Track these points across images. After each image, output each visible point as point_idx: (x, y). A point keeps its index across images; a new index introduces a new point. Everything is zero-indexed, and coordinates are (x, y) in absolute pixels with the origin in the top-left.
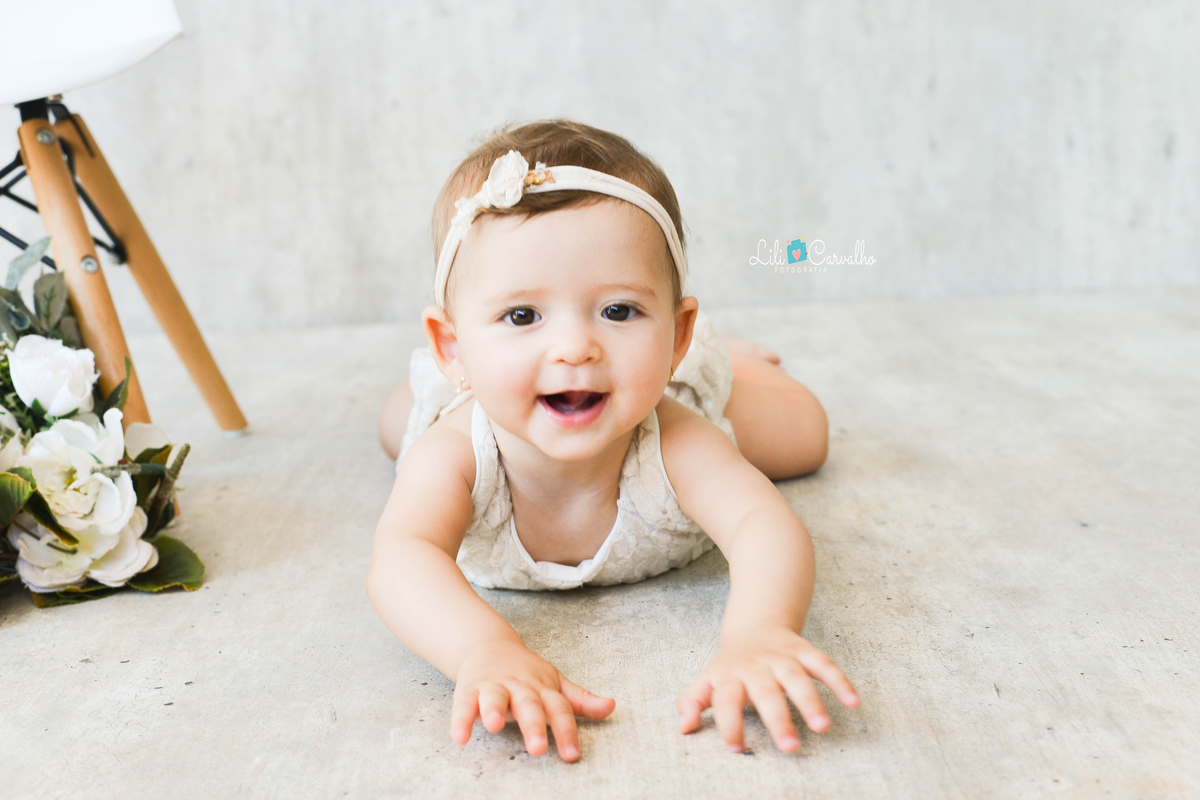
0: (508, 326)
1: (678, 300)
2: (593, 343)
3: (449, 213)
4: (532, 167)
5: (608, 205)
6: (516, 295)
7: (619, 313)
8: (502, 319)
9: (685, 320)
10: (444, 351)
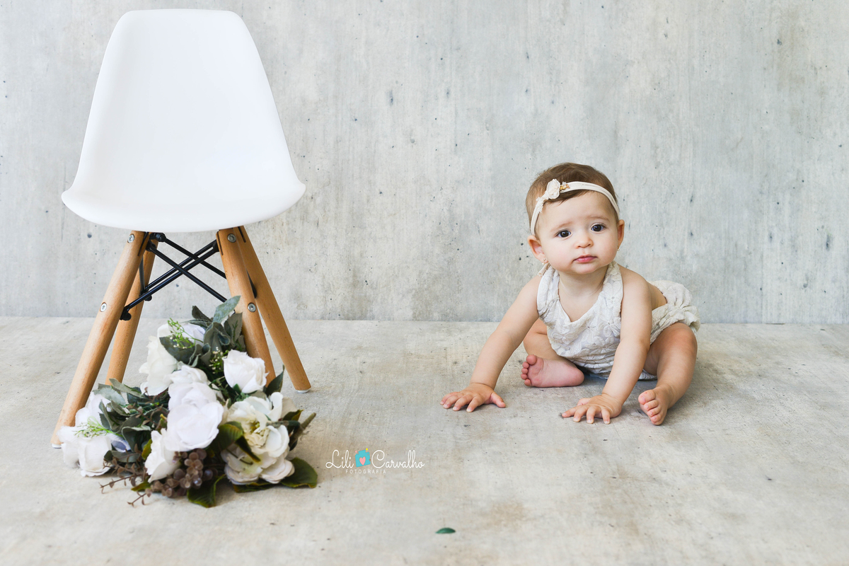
0: (560, 238)
1: (617, 221)
2: (590, 240)
3: (533, 204)
4: (561, 184)
5: (589, 193)
6: (561, 226)
7: (598, 228)
8: (557, 235)
9: (620, 228)
10: (536, 250)
